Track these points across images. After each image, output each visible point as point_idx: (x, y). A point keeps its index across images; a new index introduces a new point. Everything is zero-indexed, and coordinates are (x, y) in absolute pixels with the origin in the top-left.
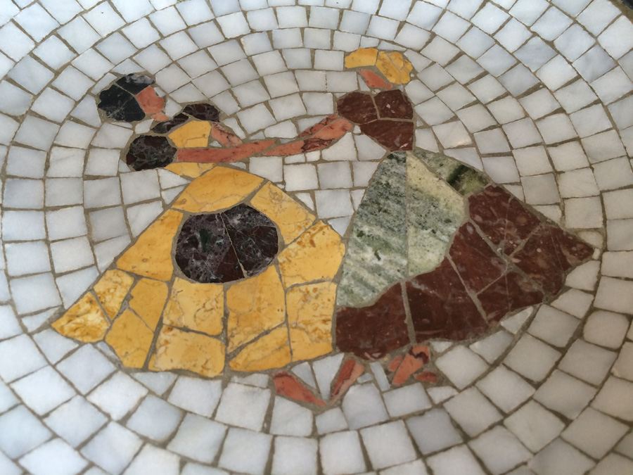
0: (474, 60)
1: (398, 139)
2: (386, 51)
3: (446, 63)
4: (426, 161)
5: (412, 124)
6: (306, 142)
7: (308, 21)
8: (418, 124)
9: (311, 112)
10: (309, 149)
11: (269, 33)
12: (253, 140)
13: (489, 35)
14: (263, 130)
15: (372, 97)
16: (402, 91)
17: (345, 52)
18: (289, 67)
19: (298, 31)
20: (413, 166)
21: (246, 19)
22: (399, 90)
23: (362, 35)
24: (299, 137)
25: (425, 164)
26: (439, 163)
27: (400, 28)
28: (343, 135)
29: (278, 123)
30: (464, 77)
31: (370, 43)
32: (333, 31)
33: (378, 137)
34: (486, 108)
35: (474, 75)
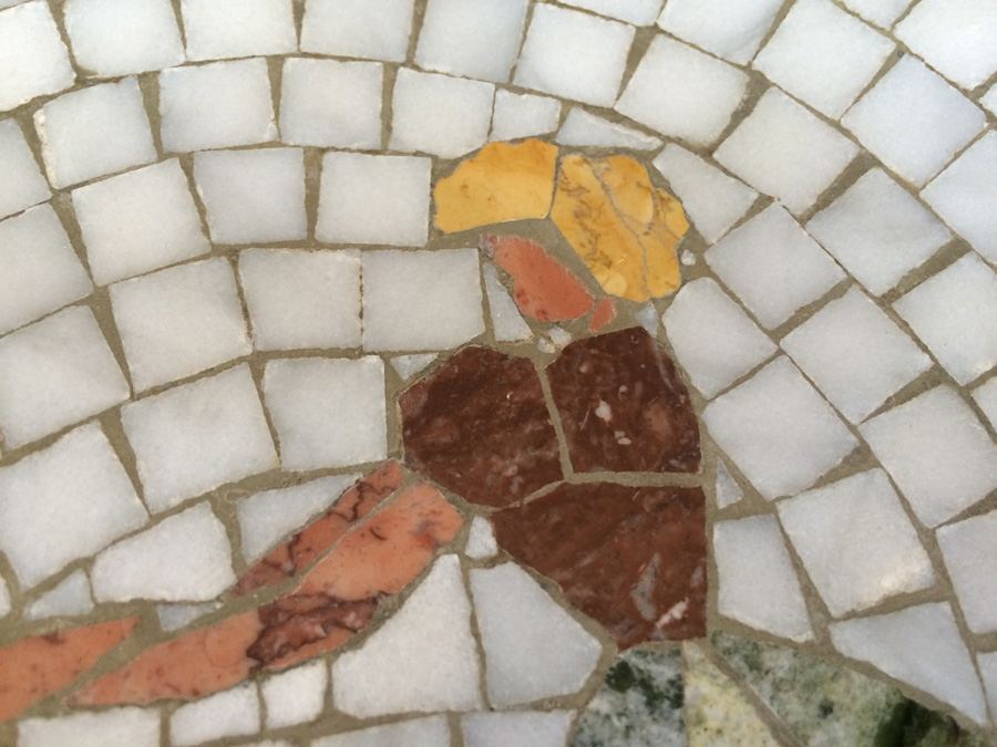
0: (914, 191)
1: (647, 582)
2: (592, 155)
3: (811, 202)
4: (764, 690)
5: (694, 501)
6: (270, 617)
7: (299, 27)
8: (723, 494)
9: (296, 460)
10: (280, 655)
11: (148, 82)
12: (40, 622)
13: (965, 92)
14: (85, 564)
15: (541, 368)
16: (653, 332)
17: (435, 159)
18: (215, 237)
19: (260, 70)
20: (713, 724)
21: (62, 29)
22: (640, 333)
23: (498, 86)
24: (237, 590)
25: (762, 711)
26: (818, 698)
27: (636, 54)
28: (426, 570)
29: (156, 519)
30: (880, 266)
31: (528, 117)
32: (391, 69)
33: (567, 575)
34: (972, 404)
35: (917, 255)
